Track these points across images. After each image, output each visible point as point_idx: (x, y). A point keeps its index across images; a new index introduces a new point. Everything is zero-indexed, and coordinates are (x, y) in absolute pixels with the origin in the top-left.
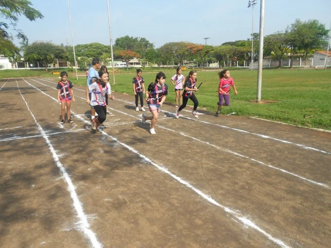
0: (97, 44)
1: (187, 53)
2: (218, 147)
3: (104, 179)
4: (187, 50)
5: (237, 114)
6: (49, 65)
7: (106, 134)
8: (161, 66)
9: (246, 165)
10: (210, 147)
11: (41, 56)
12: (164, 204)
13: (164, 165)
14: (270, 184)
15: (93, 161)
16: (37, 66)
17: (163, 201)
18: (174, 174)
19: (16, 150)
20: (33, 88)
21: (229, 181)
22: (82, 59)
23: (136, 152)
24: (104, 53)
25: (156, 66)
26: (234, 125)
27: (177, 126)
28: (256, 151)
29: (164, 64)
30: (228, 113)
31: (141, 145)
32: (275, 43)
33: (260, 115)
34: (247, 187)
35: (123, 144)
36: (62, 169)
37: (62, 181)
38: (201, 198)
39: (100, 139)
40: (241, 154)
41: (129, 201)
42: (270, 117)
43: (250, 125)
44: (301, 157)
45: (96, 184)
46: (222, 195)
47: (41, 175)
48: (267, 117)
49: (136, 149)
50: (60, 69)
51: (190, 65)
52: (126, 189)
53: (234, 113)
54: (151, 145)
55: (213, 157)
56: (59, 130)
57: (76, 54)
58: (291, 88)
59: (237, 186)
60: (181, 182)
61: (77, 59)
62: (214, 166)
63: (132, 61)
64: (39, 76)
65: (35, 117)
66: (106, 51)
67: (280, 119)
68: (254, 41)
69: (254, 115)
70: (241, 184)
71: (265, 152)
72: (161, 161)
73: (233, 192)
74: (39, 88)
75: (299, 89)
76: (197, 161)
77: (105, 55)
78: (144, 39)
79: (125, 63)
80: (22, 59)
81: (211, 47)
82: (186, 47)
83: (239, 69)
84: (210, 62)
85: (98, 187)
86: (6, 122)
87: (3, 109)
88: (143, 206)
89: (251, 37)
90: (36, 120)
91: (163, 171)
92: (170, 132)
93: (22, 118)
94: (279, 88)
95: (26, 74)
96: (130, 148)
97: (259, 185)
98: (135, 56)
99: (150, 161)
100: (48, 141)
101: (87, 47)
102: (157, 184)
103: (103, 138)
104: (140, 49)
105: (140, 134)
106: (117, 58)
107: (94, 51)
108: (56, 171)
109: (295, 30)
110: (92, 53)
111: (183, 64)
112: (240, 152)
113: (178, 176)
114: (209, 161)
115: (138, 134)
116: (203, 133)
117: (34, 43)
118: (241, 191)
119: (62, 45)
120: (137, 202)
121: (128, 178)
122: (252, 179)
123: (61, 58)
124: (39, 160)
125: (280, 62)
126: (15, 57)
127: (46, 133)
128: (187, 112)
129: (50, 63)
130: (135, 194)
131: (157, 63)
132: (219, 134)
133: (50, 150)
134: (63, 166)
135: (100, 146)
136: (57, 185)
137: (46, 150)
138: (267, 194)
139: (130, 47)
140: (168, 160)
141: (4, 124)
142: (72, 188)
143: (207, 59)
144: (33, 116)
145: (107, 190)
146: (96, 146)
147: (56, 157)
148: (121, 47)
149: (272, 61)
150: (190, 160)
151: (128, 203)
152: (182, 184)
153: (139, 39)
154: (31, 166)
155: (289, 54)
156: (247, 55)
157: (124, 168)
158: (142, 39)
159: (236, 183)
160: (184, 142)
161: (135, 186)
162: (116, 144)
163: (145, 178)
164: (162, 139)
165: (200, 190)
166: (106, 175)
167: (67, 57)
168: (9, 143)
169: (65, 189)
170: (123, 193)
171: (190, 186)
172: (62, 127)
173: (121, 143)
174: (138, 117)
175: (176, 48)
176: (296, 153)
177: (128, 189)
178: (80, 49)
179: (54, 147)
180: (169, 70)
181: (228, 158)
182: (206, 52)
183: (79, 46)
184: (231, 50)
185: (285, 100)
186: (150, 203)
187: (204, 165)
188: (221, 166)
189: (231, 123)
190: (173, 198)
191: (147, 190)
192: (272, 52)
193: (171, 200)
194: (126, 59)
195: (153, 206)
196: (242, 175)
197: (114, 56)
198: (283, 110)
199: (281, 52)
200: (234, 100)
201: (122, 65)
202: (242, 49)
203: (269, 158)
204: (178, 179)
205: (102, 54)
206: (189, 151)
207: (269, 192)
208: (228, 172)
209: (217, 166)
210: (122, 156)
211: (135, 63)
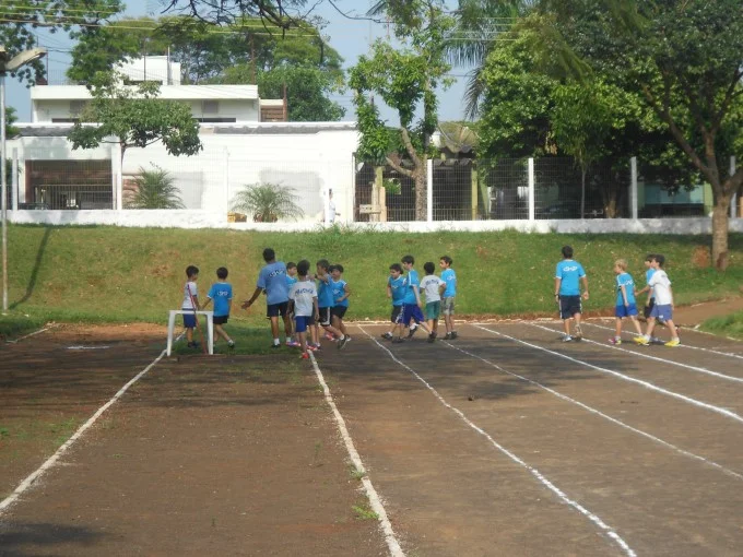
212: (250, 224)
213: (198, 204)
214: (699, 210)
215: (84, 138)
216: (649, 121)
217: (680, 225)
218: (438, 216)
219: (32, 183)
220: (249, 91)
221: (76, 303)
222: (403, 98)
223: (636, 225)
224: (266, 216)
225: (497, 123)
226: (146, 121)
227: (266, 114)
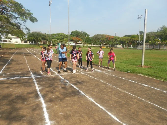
0: (62, 33)
1: (106, 40)
2: (121, 89)
3: (61, 102)
4: (106, 38)
5: (131, 73)
6: (39, 43)
7: (63, 79)
8: (92, 46)
9: (135, 100)
10: (116, 89)
11: (35, 38)
12: (91, 119)
13: (91, 97)
14: (148, 112)
15: (55, 92)
16: (33, 43)
17: (90, 117)
18: (97, 103)
19: (19, 84)
20: (30, 54)
21: (126, 108)
22: (54, 40)
23: (77, 89)
24: (65, 38)
25: (90, 45)
26: (129, 78)
27: (99, 77)
28: (141, 93)
29: (94, 44)
30: (126, 71)
31: (80, 86)
32: (152, 37)
33: (143, 74)
34: (136, 113)
35: (71, 84)
36: (40, 95)
37: (40, 101)
38: (111, 117)
39: (60, 81)
40: (133, 94)
41: (73, 116)
42: (148, 75)
43: (138, 78)
44: (165, 98)
45: (57, 104)
46: (122, 116)
47: (30, 97)
48: (147, 75)
49: (78, 88)
50: (44, 45)
51: (107, 46)
52: (71, 109)
53: (129, 72)
54: (85, 86)
55: (117, 95)
56: (40, 75)
57: (52, 38)
58: (160, 60)
59: (130, 112)
60: (100, 107)
61: (52, 40)
62: (118, 100)
63: (78, 42)
64: (33, 47)
65: (30, 67)
66: (66, 37)
67: (154, 76)
68: (140, 35)
69: (140, 73)
70: (132, 111)
71: (146, 94)
72: (90, 95)
73: (128, 115)
74: (33, 53)
75: (164, 61)
76: (109, 96)
77: (65, 39)
78: (85, 32)
79: (75, 43)
80: (26, 39)
81: (118, 37)
82: (105, 36)
83: (132, 49)
84: (117, 44)
85: (57, 106)
86: (16, 69)
87: (15, 63)
88: (79, 119)
89: (139, 33)
90: (30, 69)
91: (91, 100)
92: (95, 80)
93: (23, 68)
94: (153, 60)
95: (28, 47)
96: (75, 87)
97: (143, 112)
98: (80, 40)
99: (85, 95)
100: (35, 80)
101: (57, 35)
102: (87, 107)
103: (62, 81)
104: (82, 37)
105: (80, 80)
106: (71, 41)
107: (60, 37)
108: (37, 96)
109: (162, 31)
110: (59, 38)
111: (103, 45)
112: (132, 93)
113: (98, 104)
114: (115, 97)
115: (79, 79)
116: (113, 81)
117: (32, 32)
118: (132, 115)
119: (46, 33)
120: (77, 116)
121: (73, 103)
122: (138, 109)
123: (45, 39)
124: (29, 90)
125: (154, 46)
126: (23, 38)
127: (34, 76)
128: (105, 70)
129: (39, 42)
130: (76, 112)
131: (91, 44)
132: (121, 82)
133: (35, 85)
134: (41, 94)
135: (60, 85)
136: (37, 104)
137: (33, 85)
138: (147, 118)
139: (77, 36)
140: (94, 95)
141: (15, 70)
142: (44, 106)
143: (116, 43)
144: (29, 67)
145: (61, 108)
146: (58, 85)
147: (38, 89)
148: (74, 35)
149: (149, 46)
150: (105, 95)
151: (72, 117)
152: (100, 108)
153: (82, 32)
154: (25, 92)
155: (159, 42)
156: (137, 42)
157: (71, 97)
158: (84, 32)
159: (130, 110)
160: (103, 85)
161: (76, 107)
162: (68, 84)
163: (81, 103)
164: (91, 83)
165: (110, 112)
166: (61, 100)
167: (47, 39)
168: (16, 80)
169: (41, 106)
170: (69, 111)
171: (105, 110)
172: (42, 73)
173: (70, 84)
174: (79, 71)
175: (100, 37)
176: (163, 96)
177: (73, 109)
178: (53, 36)
179: (37, 83)
180: (96, 48)
181: (126, 96)
182: (115, 40)
183: (53, 34)
184: (128, 39)
185: (156, 66)
186: (83, 117)
187: (113, 99)
188: (122, 100)
189: (127, 77)
190: (95, 116)
191: (82, 110)
192: (150, 41)
193: (94, 117)
194: (76, 41)
195: (85, 120)
196: (133, 106)
197: (70, 40)
198: (155, 72)
199: (154, 41)
200: (129, 65)
201: (73, 44)
202: (134, 39)
203: (148, 98)
204: (99, 105)
205: (64, 39)
206: (105, 91)
207: (148, 117)
208: (125, 104)
209: (120, 100)
210: (70, 91)
211: (80, 44)
212: (15, 43)
213: (13, 42)
217: (35, 44)
227: (17, 38)
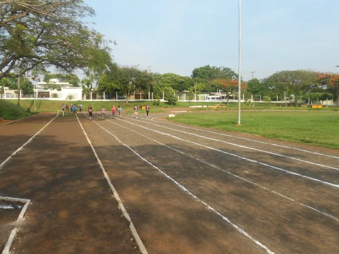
78: (229, 69)
153: (221, 70)
212: (68, 100)
213: (61, 97)
214: (125, 99)
215: (45, 89)
216: (118, 88)
217: (122, 100)
218: (93, 99)
219: (39, 95)
220: (68, 83)
221: (45, 110)
222: (88, 84)
223: (117, 100)
224: (70, 99)
225: (100, 88)
226: (54, 87)
227: (70, 86)
